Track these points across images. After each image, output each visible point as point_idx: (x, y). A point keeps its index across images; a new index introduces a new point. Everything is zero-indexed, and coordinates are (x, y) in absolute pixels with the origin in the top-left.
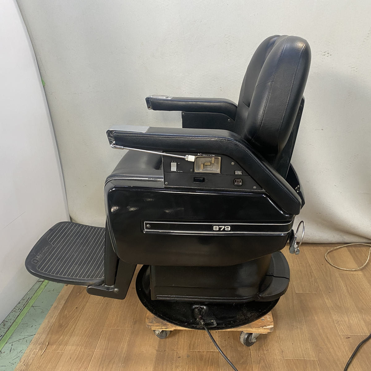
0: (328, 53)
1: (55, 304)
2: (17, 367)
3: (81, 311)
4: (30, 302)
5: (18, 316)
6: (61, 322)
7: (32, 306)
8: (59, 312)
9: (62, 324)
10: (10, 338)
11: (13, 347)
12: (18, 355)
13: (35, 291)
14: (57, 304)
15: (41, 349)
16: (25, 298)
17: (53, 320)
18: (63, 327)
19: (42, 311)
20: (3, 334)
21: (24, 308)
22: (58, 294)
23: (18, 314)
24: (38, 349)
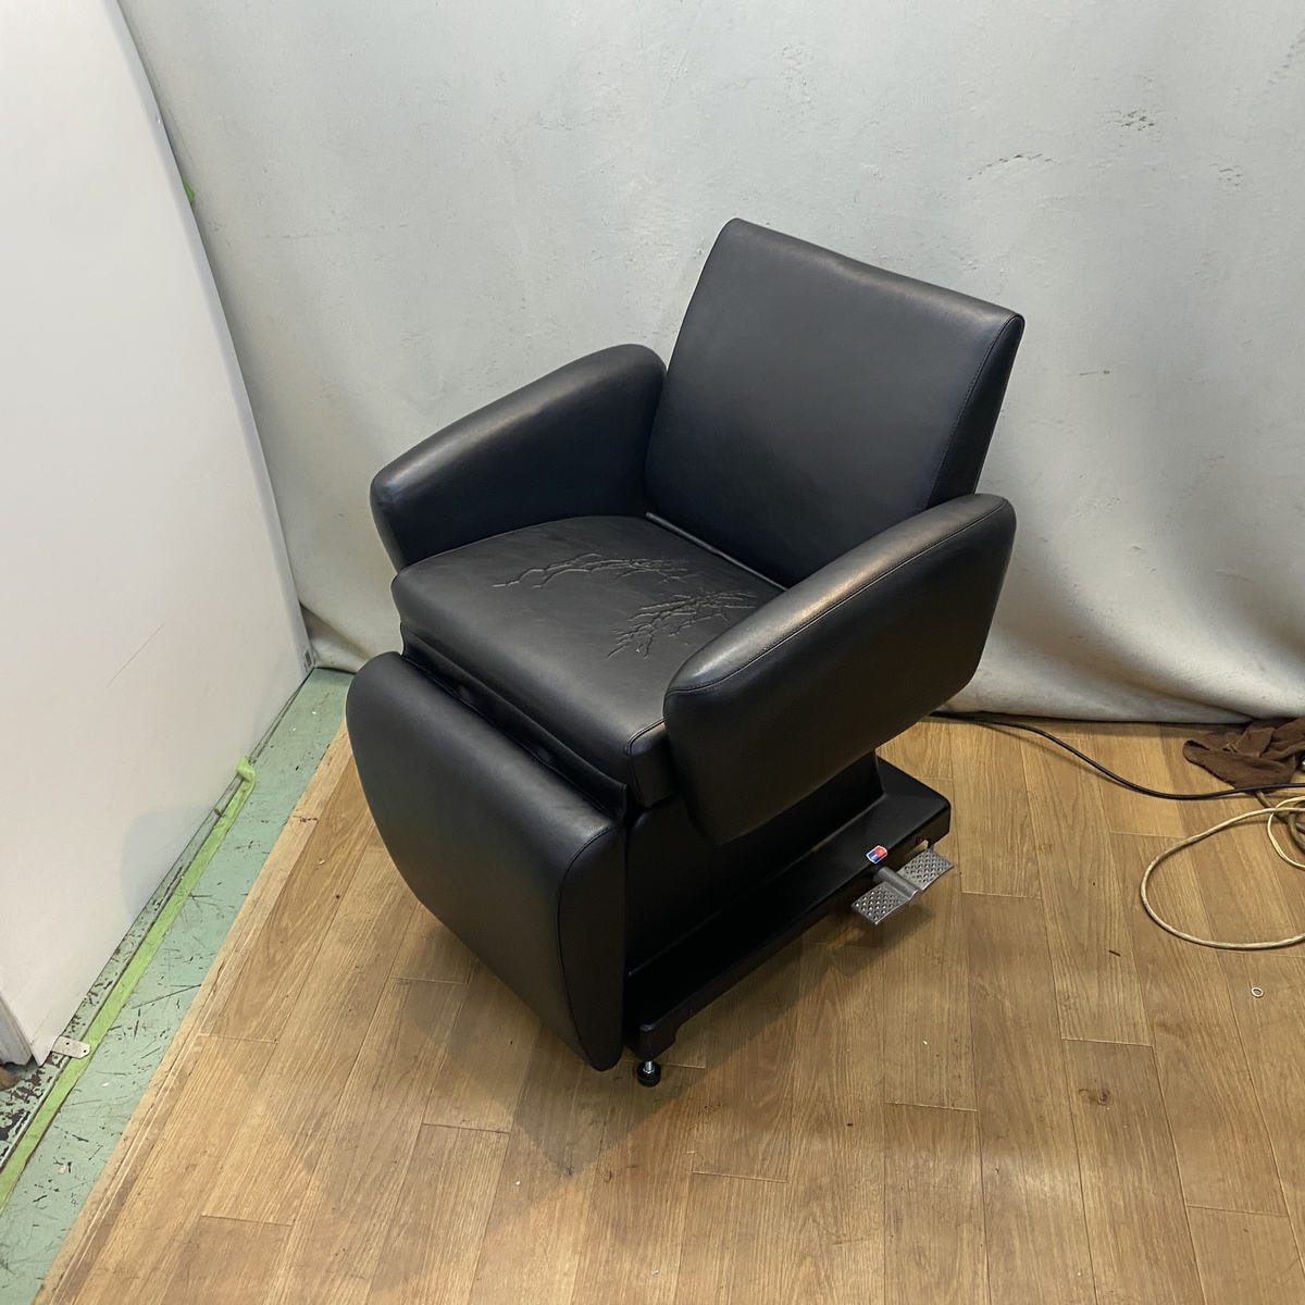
0: (1143, 119)
1: (254, 893)
2: (156, 1078)
4: (185, 883)
5: (153, 923)
6: (271, 956)
7: (190, 895)
8: (266, 917)
9: (273, 959)
10: (133, 992)
11: (141, 1020)
12: (157, 1043)
13: (199, 845)
14: (262, 892)
15: (217, 1029)
17: (248, 942)
18: (275, 968)
19: (218, 912)
20: (116, 978)
21: (168, 900)
22: (265, 860)
23: (153, 917)
24: (209, 1029)
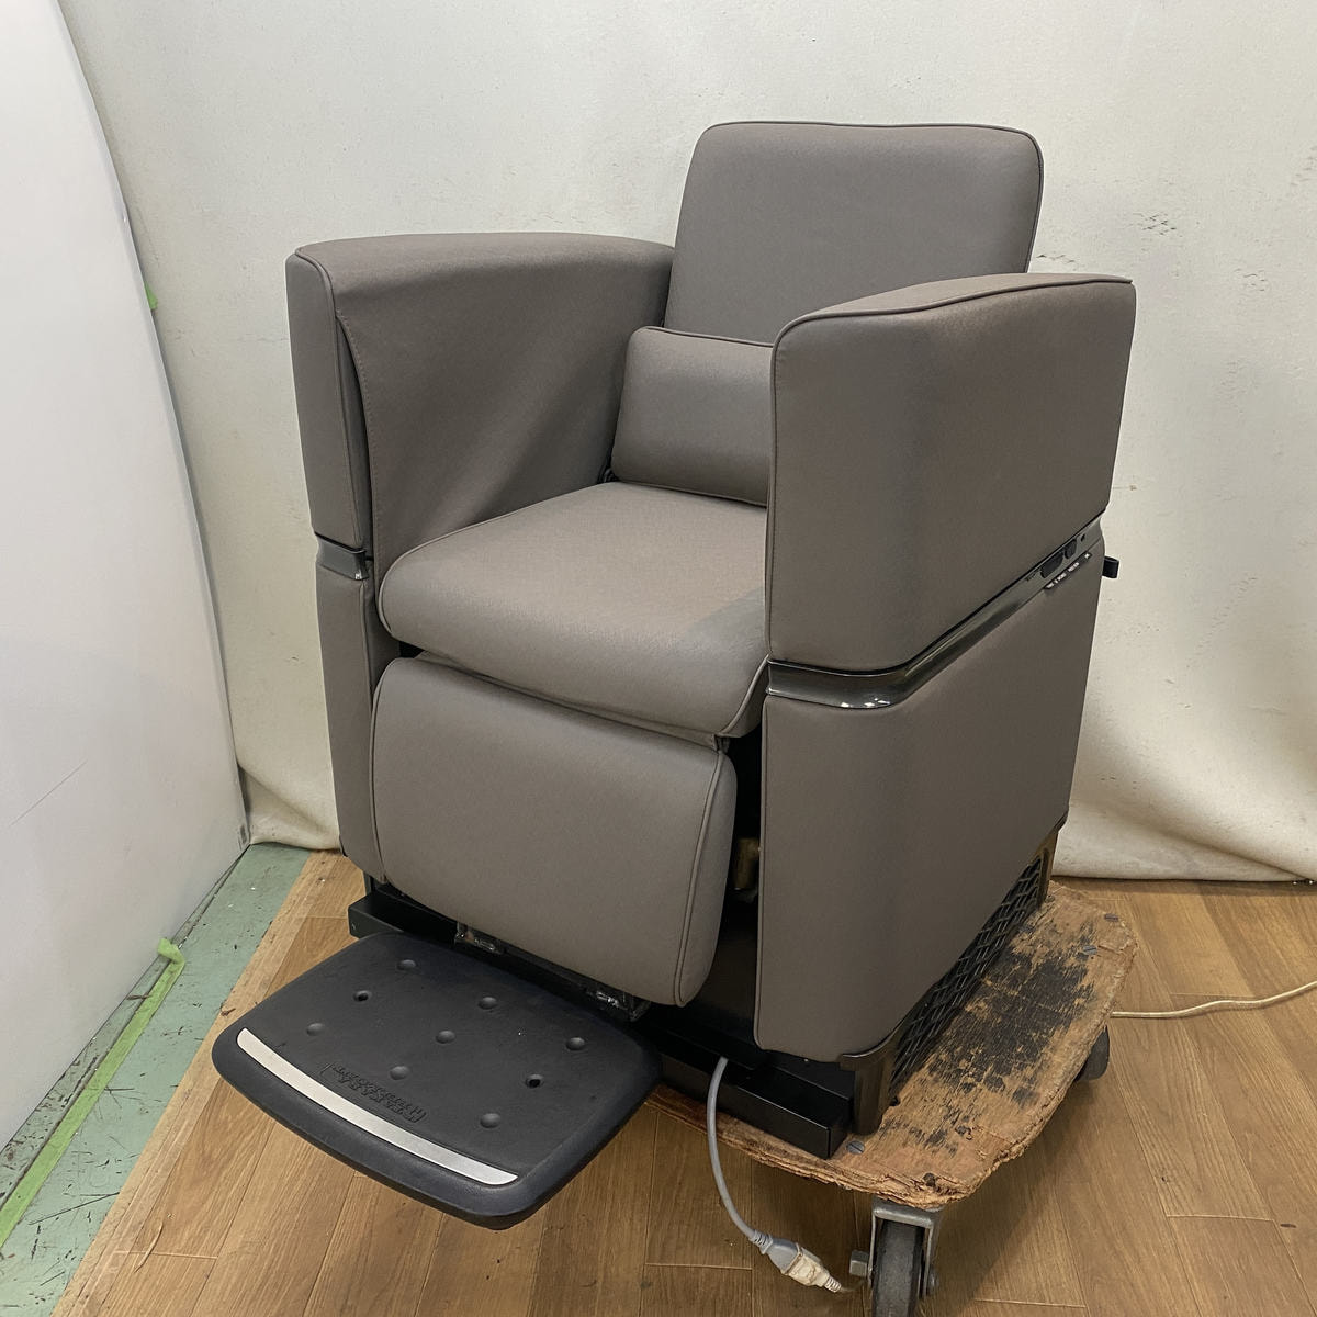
0: (1165, 222)
1: (186, 1084)
4: (100, 1075)
5: (59, 1123)
6: (208, 1148)
7: (107, 1088)
8: (200, 1111)
9: (210, 1156)
10: (30, 1205)
11: (41, 1238)
12: (62, 1266)
13: (117, 1034)
14: (195, 1082)
15: (139, 1244)
16: (81, 1059)
17: (179, 1139)
18: (212, 1167)
19: (140, 1106)
20: (8, 1190)
21: (79, 1095)
22: (198, 1047)
23: (60, 1113)
24: (129, 1244)
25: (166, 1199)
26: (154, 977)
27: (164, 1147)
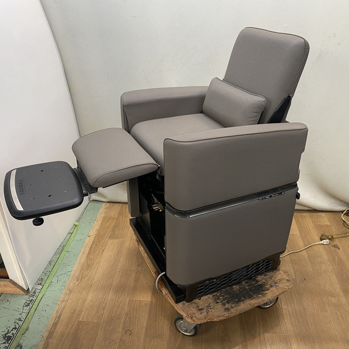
1: (83, 250)
2: (64, 292)
3: (101, 255)
4: (65, 248)
5: (58, 258)
6: (88, 263)
7: (67, 251)
8: (86, 256)
9: (89, 264)
10: (56, 273)
11: (59, 279)
12: (63, 284)
13: (67, 240)
14: (84, 250)
15: (77, 280)
16: (61, 245)
17: (83, 261)
18: (90, 267)
19: (74, 255)
20: (51, 270)
21: (62, 252)
22: (84, 243)
23: (58, 256)
24: (75, 280)
25: (82, 272)
26: (73, 229)
27: (80, 262)
